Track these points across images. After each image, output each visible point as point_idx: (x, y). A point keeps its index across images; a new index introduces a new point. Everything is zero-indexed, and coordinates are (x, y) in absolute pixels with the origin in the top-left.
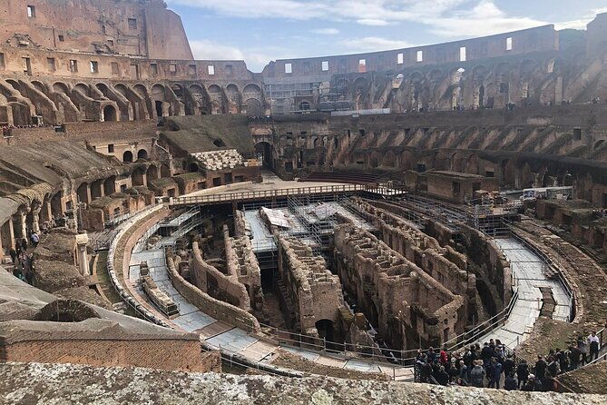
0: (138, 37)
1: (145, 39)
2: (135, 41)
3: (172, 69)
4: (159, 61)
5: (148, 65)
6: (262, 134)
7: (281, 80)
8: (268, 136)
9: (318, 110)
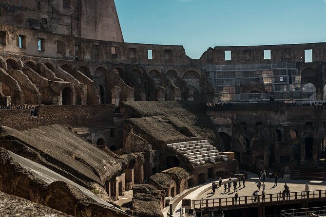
0: (71, 17)
1: (78, 19)
2: (67, 21)
3: (113, 51)
4: (102, 42)
5: (91, 45)
6: (221, 123)
7: (220, 67)
8: (227, 126)
9: (272, 99)
